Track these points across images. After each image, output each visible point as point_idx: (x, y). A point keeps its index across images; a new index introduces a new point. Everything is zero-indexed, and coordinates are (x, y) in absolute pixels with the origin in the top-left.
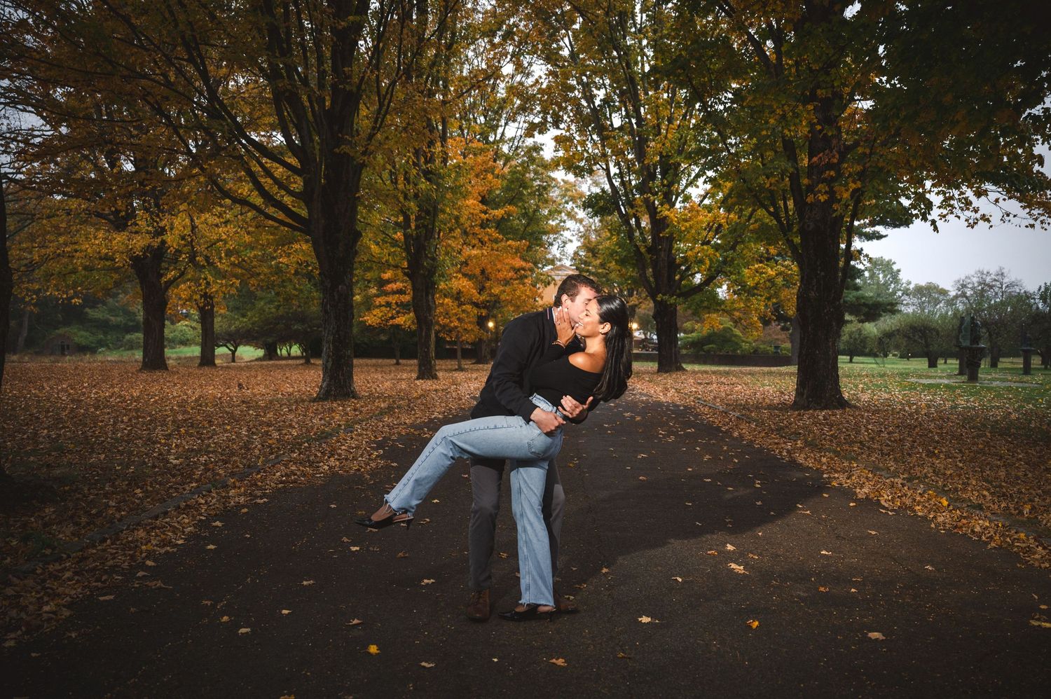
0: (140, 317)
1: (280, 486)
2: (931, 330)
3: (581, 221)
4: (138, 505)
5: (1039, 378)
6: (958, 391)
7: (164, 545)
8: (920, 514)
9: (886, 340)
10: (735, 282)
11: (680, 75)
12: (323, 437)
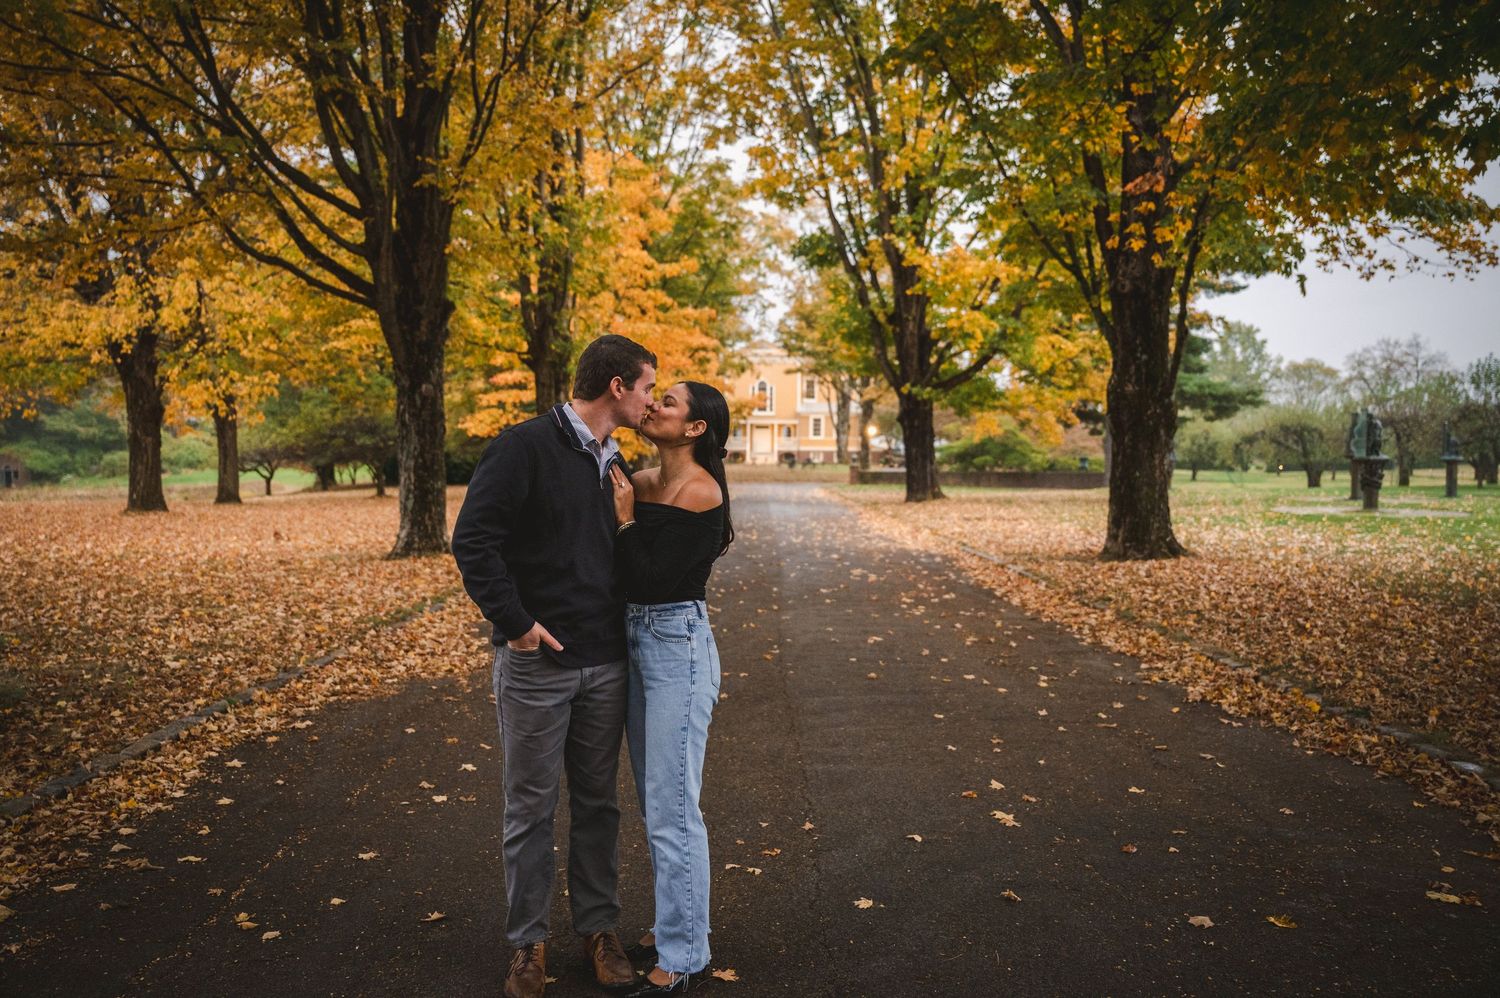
0: (124, 427)
1: (332, 699)
2: (1311, 430)
3: (789, 274)
4: (115, 736)
5: (1467, 502)
6: (1348, 526)
7: (155, 800)
8: (1278, 724)
9: (1246, 447)
10: (1021, 366)
11: (930, 58)
12: (400, 618)
